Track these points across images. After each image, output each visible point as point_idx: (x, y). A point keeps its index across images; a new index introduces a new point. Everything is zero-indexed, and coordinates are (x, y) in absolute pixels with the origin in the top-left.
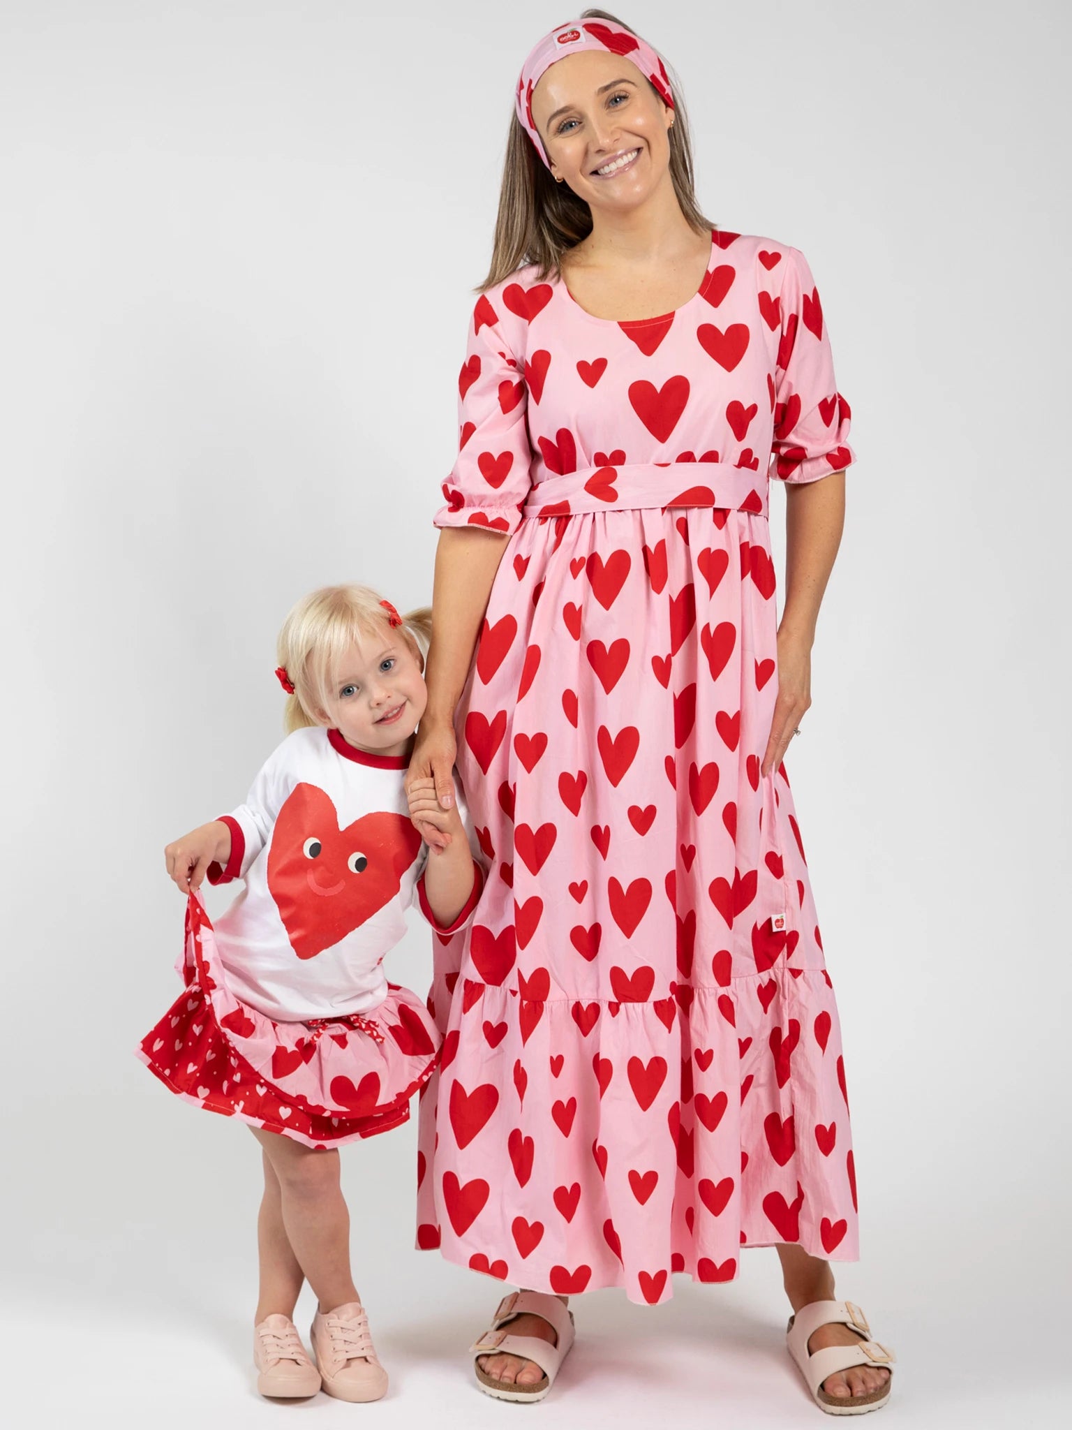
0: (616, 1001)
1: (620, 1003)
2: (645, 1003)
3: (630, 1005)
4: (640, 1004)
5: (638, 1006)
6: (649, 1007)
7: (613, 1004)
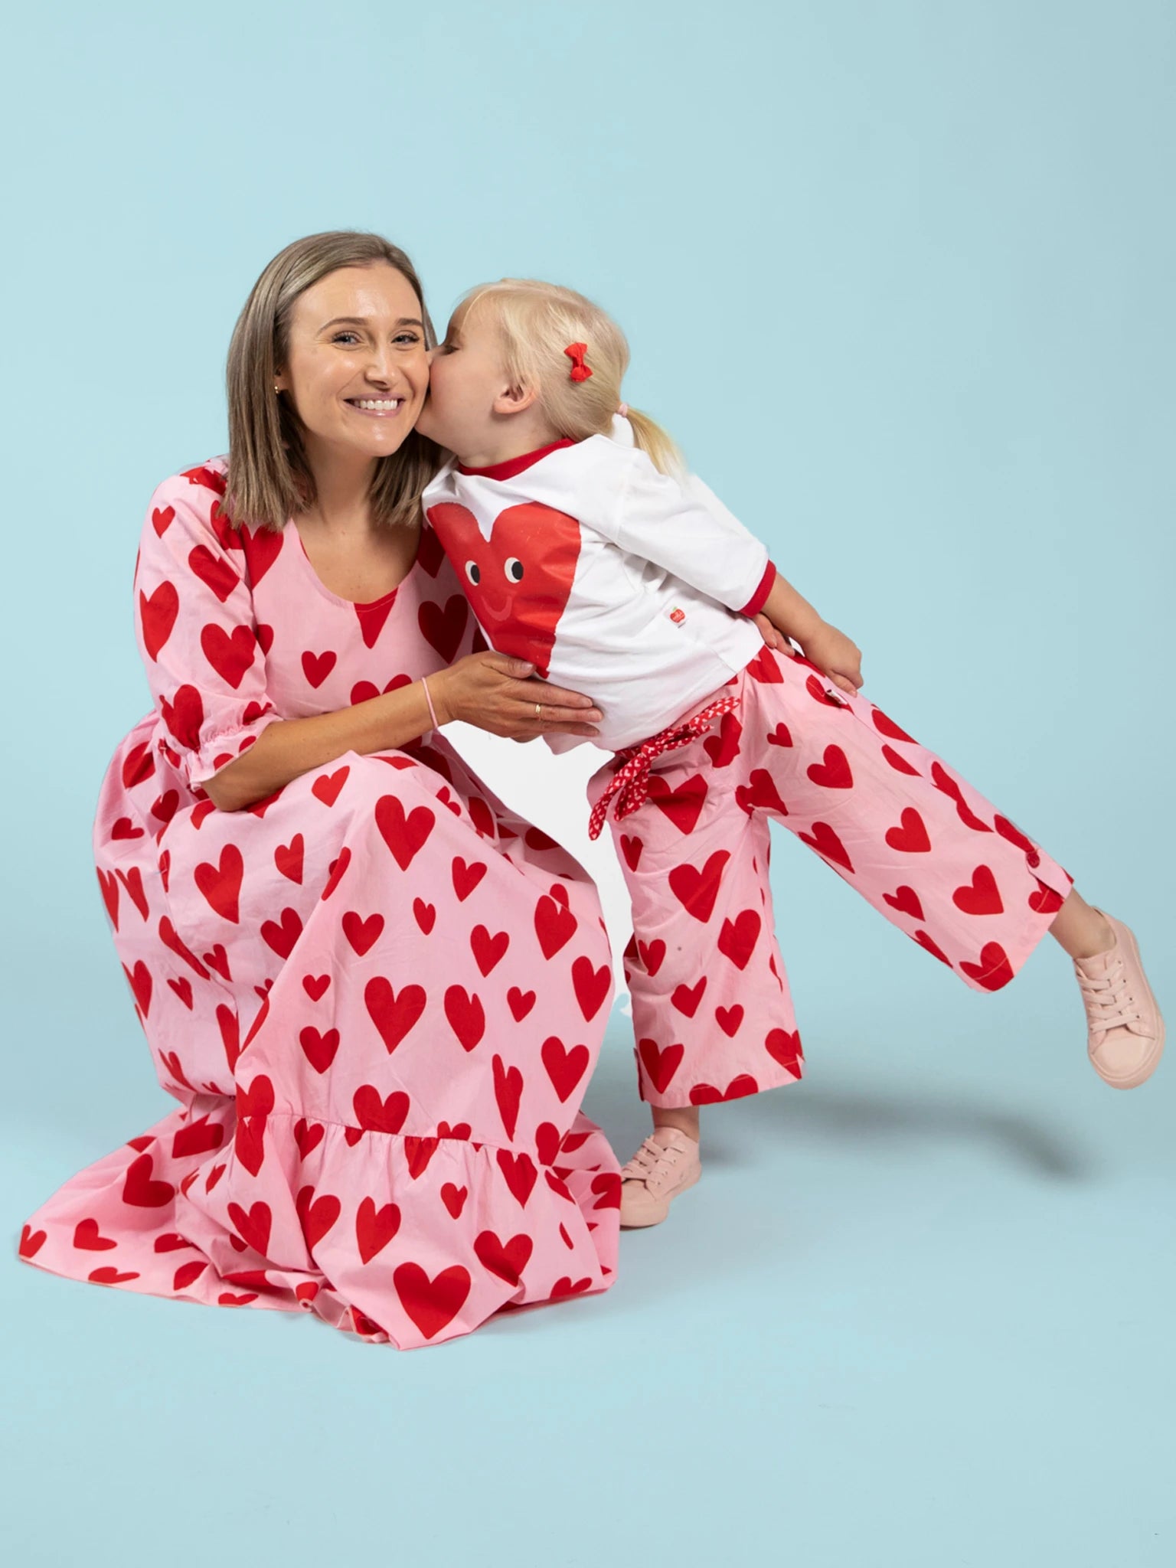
0: (358, 1126)
1: (364, 1130)
2: (395, 1136)
3: (376, 1134)
4: (390, 1135)
5: (386, 1137)
6: (398, 1141)
7: (353, 1131)
